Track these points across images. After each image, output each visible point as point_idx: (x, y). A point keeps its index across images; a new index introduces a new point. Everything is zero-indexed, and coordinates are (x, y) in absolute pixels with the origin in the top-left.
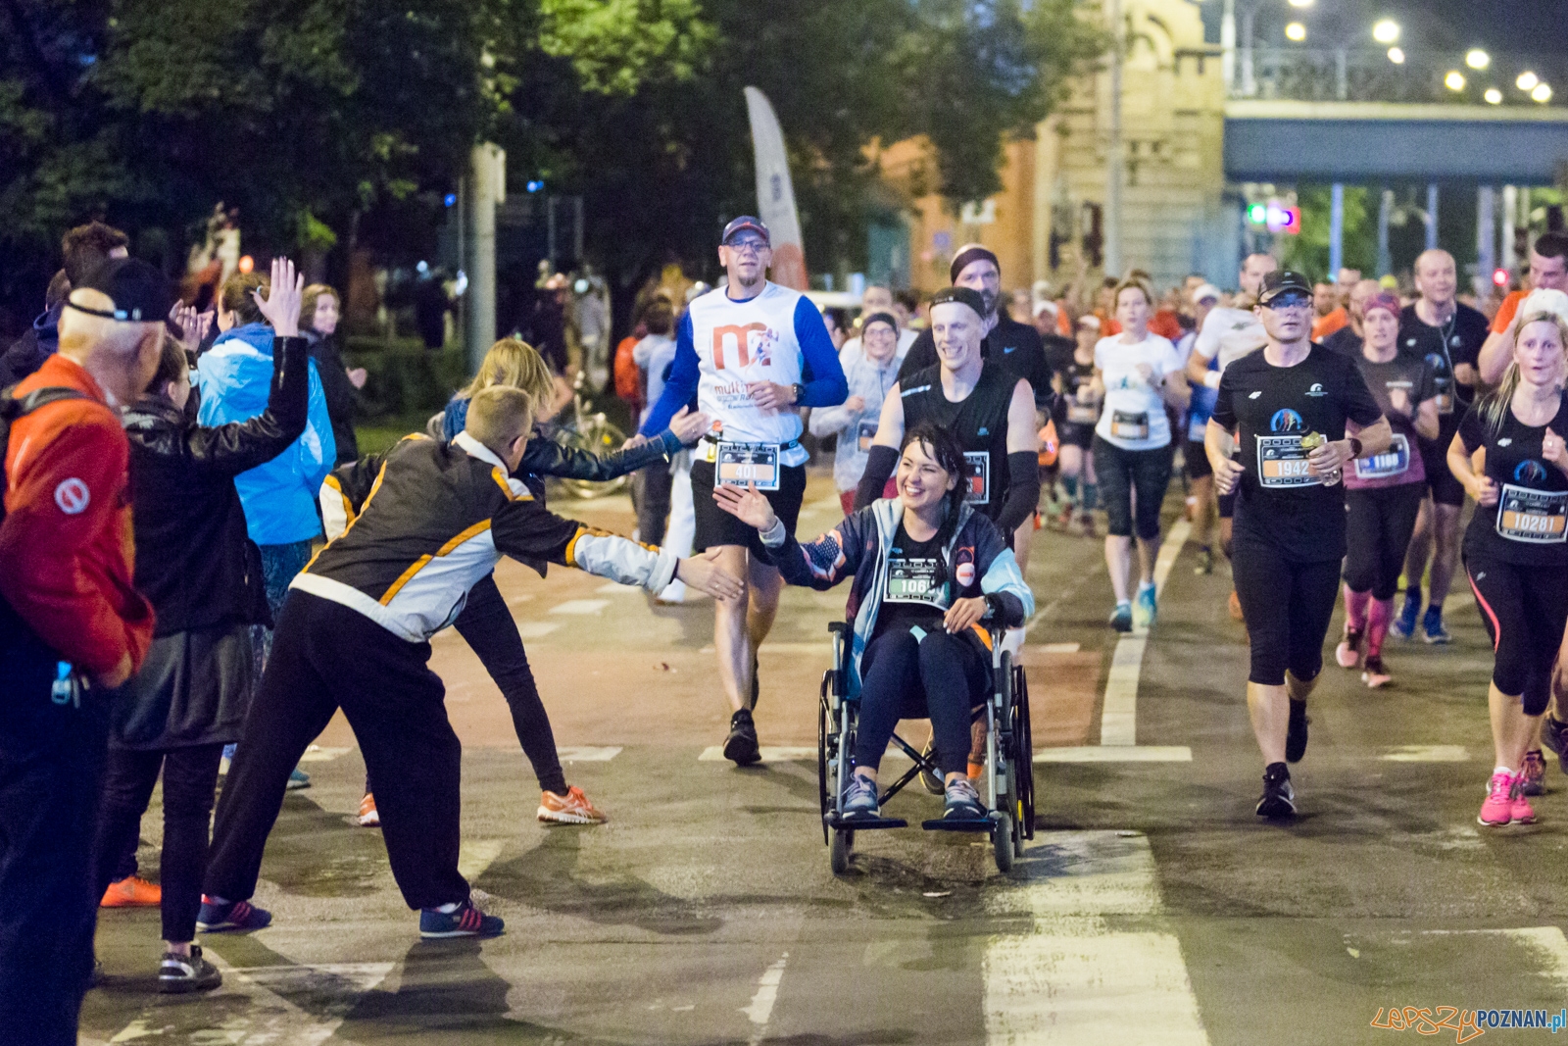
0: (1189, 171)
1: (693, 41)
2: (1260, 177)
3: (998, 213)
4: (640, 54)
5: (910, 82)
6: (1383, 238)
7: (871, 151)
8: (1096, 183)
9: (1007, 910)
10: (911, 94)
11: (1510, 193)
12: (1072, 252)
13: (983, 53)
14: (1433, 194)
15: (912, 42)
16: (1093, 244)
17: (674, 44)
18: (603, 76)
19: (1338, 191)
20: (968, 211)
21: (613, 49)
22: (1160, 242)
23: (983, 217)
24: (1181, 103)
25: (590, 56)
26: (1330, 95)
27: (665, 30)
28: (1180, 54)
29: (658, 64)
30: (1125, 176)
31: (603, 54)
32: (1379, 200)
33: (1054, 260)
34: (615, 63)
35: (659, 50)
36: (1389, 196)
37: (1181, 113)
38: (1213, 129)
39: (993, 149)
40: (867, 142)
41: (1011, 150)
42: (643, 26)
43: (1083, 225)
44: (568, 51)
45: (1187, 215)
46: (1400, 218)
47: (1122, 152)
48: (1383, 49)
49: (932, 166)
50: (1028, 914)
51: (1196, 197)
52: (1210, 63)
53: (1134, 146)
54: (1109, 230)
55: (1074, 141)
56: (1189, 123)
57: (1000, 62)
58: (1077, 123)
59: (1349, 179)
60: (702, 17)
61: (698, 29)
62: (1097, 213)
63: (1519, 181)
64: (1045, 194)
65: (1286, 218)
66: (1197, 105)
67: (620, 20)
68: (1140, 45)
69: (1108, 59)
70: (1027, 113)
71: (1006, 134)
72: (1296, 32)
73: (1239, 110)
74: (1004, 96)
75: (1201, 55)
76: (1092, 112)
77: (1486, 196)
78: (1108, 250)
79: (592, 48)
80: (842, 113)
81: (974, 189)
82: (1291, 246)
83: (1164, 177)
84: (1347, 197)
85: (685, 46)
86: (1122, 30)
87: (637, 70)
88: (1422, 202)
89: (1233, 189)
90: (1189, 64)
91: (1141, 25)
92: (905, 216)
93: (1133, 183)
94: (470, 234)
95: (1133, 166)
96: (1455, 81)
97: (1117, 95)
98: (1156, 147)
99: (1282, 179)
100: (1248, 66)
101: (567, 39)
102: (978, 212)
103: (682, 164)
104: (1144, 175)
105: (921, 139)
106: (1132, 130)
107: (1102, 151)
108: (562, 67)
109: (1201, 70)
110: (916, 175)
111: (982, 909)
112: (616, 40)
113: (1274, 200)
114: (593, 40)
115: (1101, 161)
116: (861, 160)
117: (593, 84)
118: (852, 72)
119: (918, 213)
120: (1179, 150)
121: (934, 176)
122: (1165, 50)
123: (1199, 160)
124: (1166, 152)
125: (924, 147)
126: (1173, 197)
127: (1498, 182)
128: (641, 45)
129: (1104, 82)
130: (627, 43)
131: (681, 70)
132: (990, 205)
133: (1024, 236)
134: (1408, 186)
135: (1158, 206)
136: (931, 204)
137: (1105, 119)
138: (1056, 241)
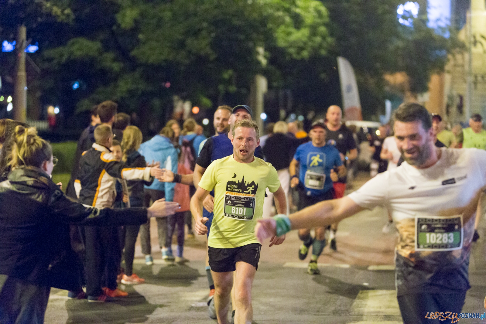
1: (327, 43)
3: (430, 98)
4: (310, 47)
7: (387, 77)
8: (463, 88)
10: (400, 60)
12: (454, 110)
15: (400, 43)
16: (460, 108)
17: (321, 44)
18: (298, 53)
20: (419, 97)
21: (301, 45)
23: (424, 98)
25: (294, 47)
27: (318, 39)
29: (316, 50)
30: (473, 86)
31: (297, 46)
33: (448, 112)
34: (301, 49)
35: (316, 46)
39: (427, 79)
40: (385, 74)
41: (434, 78)
42: (311, 37)
43: (457, 101)
44: (287, 45)
47: (471, 79)
49: (406, 83)
53: (476, 77)
54: (466, 103)
55: (456, 75)
57: (428, 50)
58: (457, 69)
60: (329, 35)
61: (329, 40)
62: (461, 98)
67: (303, 36)
68: (478, 45)
71: (432, 73)
76: (462, 66)
78: (466, 109)
79: (294, 44)
80: (378, 65)
85: (324, 44)
86: (472, 39)
87: (308, 52)
91: (478, 38)
93: (475, 88)
94: (255, 102)
95: (475, 83)
97: (470, 61)
101: (287, 41)
102: (422, 96)
104: (479, 86)
105: (403, 73)
106: (475, 71)
107: (465, 78)
108: (283, 50)
110: (402, 85)
112: (302, 42)
114: (295, 42)
115: (465, 81)
116: (384, 81)
117: (295, 56)
121: (407, 86)
125: (404, 76)
128: (310, 44)
129: (467, 56)
130: (305, 43)
131: (323, 52)
132: (426, 95)
133: (440, 104)
135: (484, 96)
136: (407, 95)
137: (467, 68)
138: (448, 106)
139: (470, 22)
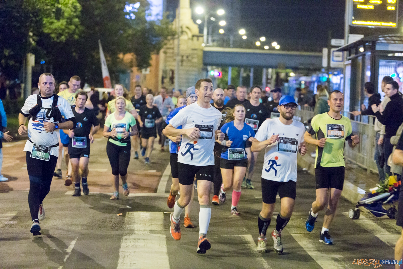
0: (195, 63)
1: (79, 30)
2: (212, 65)
3: (150, 71)
4: (67, 33)
5: (130, 40)
6: (241, 80)
7: (121, 56)
8: (173, 65)
9: (129, 229)
10: (130, 43)
11: (270, 70)
12: (167, 80)
13: (147, 35)
14: (252, 70)
15: (130, 32)
16: (172, 79)
17: (75, 30)
18: (58, 38)
19: (230, 69)
20: (143, 70)
21: (60, 31)
22: (188, 79)
23: (146, 72)
24: (194, 47)
25: (55, 33)
26: (228, 46)
27: (73, 27)
28: (193, 36)
29: (71, 35)
30: (180, 63)
31: (58, 33)
32: (240, 71)
33: (163, 82)
34: (60, 35)
35: (71, 32)
36: (242, 70)
37: (193, 50)
38: (201, 53)
39: (149, 57)
40: (119, 54)
41: (153, 57)
42: (68, 26)
43: (170, 74)
44: (50, 31)
45: (194, 73)
46: (245, 75)
47: (179, 58)
48: (241, 36)
49: (134, 60)
50: (133, 230)
51: (196, 69)
52: (201, 39)
53: (182, 57)
54: (176, 76)
55: (168, 55)
56: (195, 52)
57: (151, 37)
58: (169, 51)
59: (233, 66)
60: (81, 24)
61: (81, 28)
62: (173, 72)
63: (272, 67)
64: (161, 67)
65: (218, 74)
66: (197, 47)
67: (62, 25)
68: (184, 33)
69: (176, 36)
70: (157, 48)
71: (152, 53)
72: (222, 31)
73: (207, 49)
74: (152, 44)
75: (198, 36)
76: (173, 49)
77: (265, 70)
78: (176, 80)
79: (55, 31)
80: (114, 47)
81: (145, 65)
82: (220, 80)
83: (189, 64)
84: (232, 70)
85: (77, 31)
86: (180, 30)
87: (65, 37)
88: (250, 71)
89: (205, 67)
90: (195, 38)
91: (184, 29)
92: (129, 71)
93: (182, 65)
94: (26, 73)
95: (182, 61)
96: (258, 44)
97: (179, 45)
98: (187, 57)
99: (218, 65)
100: (210, 39)
101: (50, 29)
102: (146, 71)
103: (77, 58)
104: (185, 63)
105: (132, 54)
106: (182, 53)
107: (175, 58)
108: (48, 35)
109: (198, 40)
110: (131, 62)
111: (123, 229)
112: (61, 29)
113: (216, 70)
114: (56, 29)
115: (174, 60)
116: (118, 58)
117: (55, 39)
118: (116, 38)
119: (132, 71)
120: (193, 58)
121: (135, 62)
122: (190, 35)
123: (197, 60)
124: (190, 58)
125: (133, 56)
126: (191, 68)
127: (267, 67)
128: (67, 31)
129: (176, 41)
130: (64, 30)
131: (76, 37)
132: (148, 69)
133: (156, 76)
134: (247, 67)
135: (188, 71)
136: (135, 69)
137: (176, 50)
138: (163, 78)
139: (179, 17)
